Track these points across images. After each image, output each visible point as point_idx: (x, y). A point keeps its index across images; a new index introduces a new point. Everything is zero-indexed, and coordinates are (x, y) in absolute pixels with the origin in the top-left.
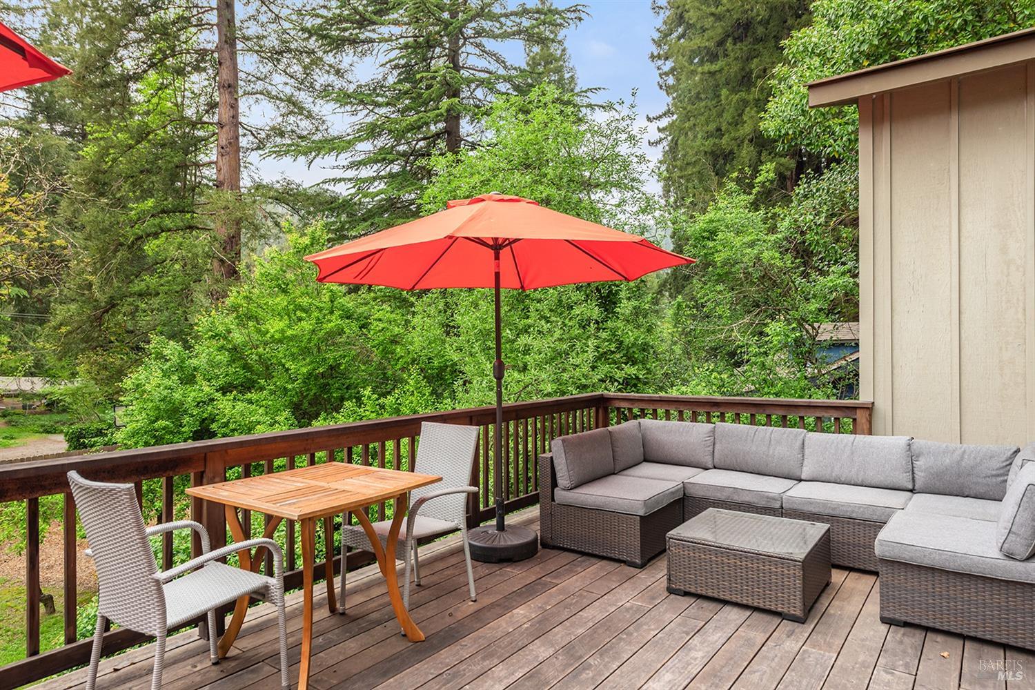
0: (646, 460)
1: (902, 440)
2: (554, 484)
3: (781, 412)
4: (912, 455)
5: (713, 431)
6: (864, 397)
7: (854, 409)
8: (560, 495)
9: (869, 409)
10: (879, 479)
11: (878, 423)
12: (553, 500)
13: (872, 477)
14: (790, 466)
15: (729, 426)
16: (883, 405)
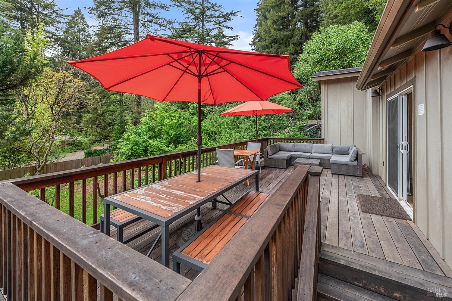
0: (280, 151)
1: (331, 145)
2: (268, 154)
3: (306, 141)
4: (333, 148)
5: (294, 144)
6: (322, 137)
7: (321, 139)
8: (269, 157)
9: (324, 139)
10: (326, 152)
11: (325, 142)
12: (267, 157)
13: (325, 152)
14: (310, 151)
15: (296, 143)
16: (326, 139)
